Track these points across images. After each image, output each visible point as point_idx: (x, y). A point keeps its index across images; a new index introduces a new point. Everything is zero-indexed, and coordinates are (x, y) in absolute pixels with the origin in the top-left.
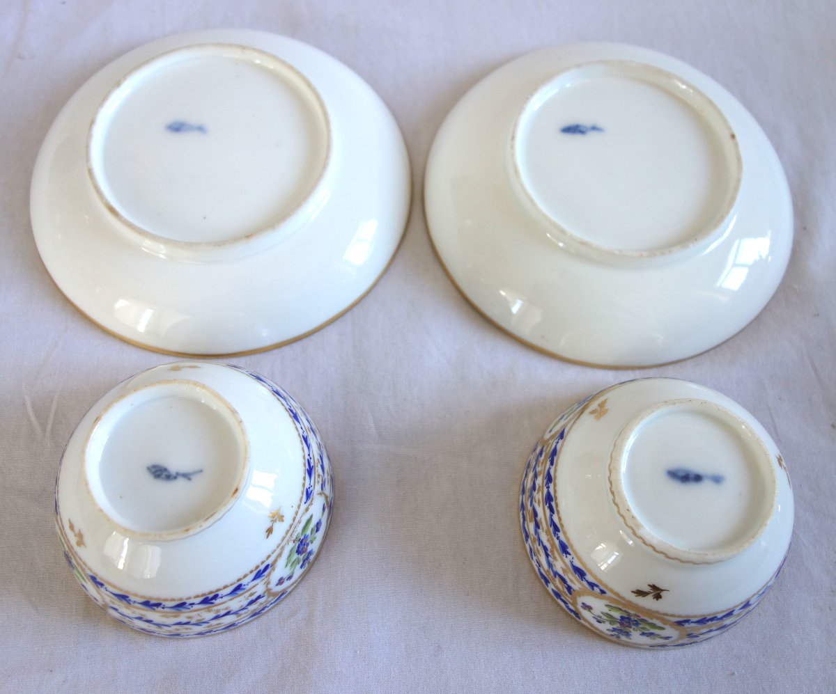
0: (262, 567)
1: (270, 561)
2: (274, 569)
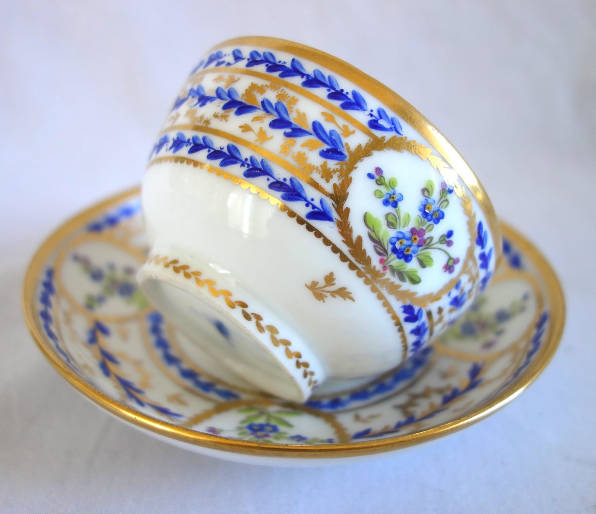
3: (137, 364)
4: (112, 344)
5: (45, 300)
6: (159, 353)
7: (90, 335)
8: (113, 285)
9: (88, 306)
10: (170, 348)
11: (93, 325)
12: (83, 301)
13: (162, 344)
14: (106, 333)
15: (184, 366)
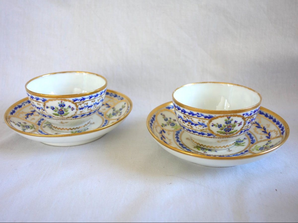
0: (74, 118)
1: (72, 118)
2: (72, 116)
3: (170, 140)
4: (165, 135)
5: (152, 121)
6: (176, 139)
7: (160, 132)
8: (169, 123)
9: (162, 126)
10: (179, 139)
11: (162, 130)
12: (161, 124)
13: (177, 138)
14: (164, 132)
15: (181, 143)
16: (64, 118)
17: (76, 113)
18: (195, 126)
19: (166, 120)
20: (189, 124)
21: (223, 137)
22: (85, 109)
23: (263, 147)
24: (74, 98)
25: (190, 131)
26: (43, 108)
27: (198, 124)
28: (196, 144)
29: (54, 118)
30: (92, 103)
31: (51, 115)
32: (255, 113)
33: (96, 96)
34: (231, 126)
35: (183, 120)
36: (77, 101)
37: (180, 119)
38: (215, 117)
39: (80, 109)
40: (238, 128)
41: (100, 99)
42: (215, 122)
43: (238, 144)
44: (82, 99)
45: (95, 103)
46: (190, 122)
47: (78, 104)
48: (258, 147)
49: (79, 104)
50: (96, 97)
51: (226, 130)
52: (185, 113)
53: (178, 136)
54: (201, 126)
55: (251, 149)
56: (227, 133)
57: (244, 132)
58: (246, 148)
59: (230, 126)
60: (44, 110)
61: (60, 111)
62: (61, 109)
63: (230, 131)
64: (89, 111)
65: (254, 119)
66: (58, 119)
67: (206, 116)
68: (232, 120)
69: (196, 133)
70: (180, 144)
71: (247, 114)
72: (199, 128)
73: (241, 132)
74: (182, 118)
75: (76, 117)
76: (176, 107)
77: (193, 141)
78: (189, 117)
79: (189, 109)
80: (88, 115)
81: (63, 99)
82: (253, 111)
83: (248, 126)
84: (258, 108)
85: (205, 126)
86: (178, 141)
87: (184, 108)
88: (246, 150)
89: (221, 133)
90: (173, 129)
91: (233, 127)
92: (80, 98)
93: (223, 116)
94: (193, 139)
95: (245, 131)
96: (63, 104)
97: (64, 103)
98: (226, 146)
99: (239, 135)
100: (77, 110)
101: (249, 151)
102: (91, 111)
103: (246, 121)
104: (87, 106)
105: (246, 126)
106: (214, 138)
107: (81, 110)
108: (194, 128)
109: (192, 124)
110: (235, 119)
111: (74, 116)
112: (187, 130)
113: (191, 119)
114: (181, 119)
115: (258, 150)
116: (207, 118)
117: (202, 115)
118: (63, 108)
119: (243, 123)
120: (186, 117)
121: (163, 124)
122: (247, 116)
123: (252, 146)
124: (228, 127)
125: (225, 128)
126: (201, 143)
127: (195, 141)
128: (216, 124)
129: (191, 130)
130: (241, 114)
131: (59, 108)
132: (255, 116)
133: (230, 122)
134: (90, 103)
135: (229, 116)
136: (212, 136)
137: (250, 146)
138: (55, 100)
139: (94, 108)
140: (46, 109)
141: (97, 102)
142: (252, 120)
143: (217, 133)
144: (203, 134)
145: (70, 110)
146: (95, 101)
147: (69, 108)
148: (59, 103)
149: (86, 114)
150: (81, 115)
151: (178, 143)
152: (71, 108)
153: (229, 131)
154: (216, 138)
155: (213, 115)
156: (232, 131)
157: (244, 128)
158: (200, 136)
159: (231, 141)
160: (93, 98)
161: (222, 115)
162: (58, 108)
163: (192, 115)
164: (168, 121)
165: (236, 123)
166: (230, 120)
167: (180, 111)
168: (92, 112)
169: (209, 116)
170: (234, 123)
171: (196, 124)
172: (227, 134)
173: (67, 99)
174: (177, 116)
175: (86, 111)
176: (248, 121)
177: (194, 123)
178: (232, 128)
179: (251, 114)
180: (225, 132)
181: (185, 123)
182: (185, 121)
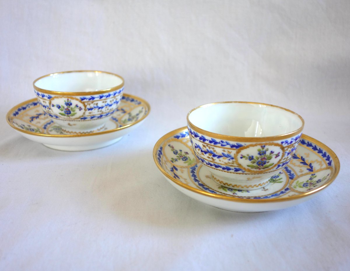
0: (83, 120)
1: (80, 119)
2: (80, 117)
4: (178, 173)
5: (159, 155)
6: (193, 178)
7: (171, 169)
8: (180, 156)
9: (171, 161)
10: (196, 177)
11: (172, 167)
12: (170, 159)
13: (194, 176)
14: (176, 169)
15: (200, 183)
16: (71, 119)
17: (84, 113)
18: (218, 158)
19: (176, 153)
20: (210, 157)
21: (255, 173)
22: (95, 110)
23: (306, 182)
24: (82, 97)
25: (211, 165)
26: (49, 106)
27: (222, 155)
28: (218, 182)
29: (60, 118)
30: (104, 104)
31: (57, 115)
32: (297, 141)
33: (107, 96)
34: (266, 158)
35: (202, 151)
36: (85, 100)
37: (197, 149)
38: (245, 146)
39: (89, 109)
40: (274, 161)
41: (113, 100)
42: (244, 152)
43: (274, 181)
44: (91, 98)
45: (106, 104)
46: (211, 153)
47: (86, 104)
48: (300, 183)
49: (88, 104)
50: (108, 98)
51: (259, 164)
52: (205, 141)
53: (195, 174)
54: (225, 159)
55: (292, 186)
56: (260, 167)
57: (282, 166)
58: (285, 185)
59: (264, 158)
60: (50, 109)
61: (67, 110)
62: (67, 109)
63: (264, 165)
64: (100, 113)
65: (295, 148)
66: (65, 119)
67: (233, 145)
68: (267, 150)
69: (219, 168)
70: (200, 185)
71: (287, 142)
72: (223, 161)
73: (279, 166)
74: (200, 148)
75: (85, 118)
76: (192, 133)
77: (215, 179)
78: (210, 146)
79: (209, 136)
80: (98, 117)
81: (69, 96)
82: (294, 137)
83: (287, 158)
84: (300, 135)
85: (231, 158)
86: (196, 180)
87: (204, 134)
88: (286, 188)
89: (253, 167)
90: (186, 165)
91: (269, 159)
92: (89, 97)
93: (256, 145)
94: (215, 176)
95: (283, 164)
96: (70, 103)
97: (70, 101)
98: (259, 185)
99: (276, 170)
100: (85, 110)
101: (290, 189)
102: (102, 113)
103: (286, 151)
104: (97, 107)
105: (285, 158)
106: (242, 174)
107: (90, 111)
108: (217, 160)
109: (214, 155)
110: (271, 148)
111: (83, 117)
112: (207, 164)
113: (213, 149)
114: (199, 150)
115: (302, 187)
116: (235, 148)
117: (228, 144)
118: (69, 107)
119: (281, 155)
120: (206, 146)
121: (172, 159)
122: (286, 145)
123: (293, 182)
124: (262, 159)
125: (257, 161)
126: (225, 182)
127: (218, 178)
128: (246, 156)
129: (212, 163)
130: (279, 142)
131: (66, 107)
132: (296, 145)
133: (264, 153)
134: (100, 104)
135: (264, 144)
136: (240, 172)
137: (289, 182)
138: (61, 97)
139: (106, 110)
140: (52, 107)
141: (110, 103)
142: (292, 150)
143: (247, 167)
144: (229, 169)
145: (77, 110)
146: (106, 102)
147: (76, 107)
148: (65, 101)
149: (97, 116)
150: (90, 117)
151: (197, 183)
152: (79, 107)
153: (262, 165)
154: (246, 174)
155: (243, 144)
156: (267, 164)
157: (282, 161)
158: (225, 171)
159: (266, 178)
160: (104, 98)
161: (254, 143)
162: (64, 107)
163: (214, 144)
164: (178, 154)
165: (272, 154)
166: (264, 150)
167: (198, 138)
168: (104, 114)
169: (237, 145)
170: (270, 154)
171: (219, 155)
172: (260, 169)
173: (74, 97)
174: (194, 145)
175: (95, 112)
176: (288, 152)
177: (216, 154)
178: (267, 161)
179: (291, 142)
180: (258, 166)
181: (204, 154)
182: (204, 151)
